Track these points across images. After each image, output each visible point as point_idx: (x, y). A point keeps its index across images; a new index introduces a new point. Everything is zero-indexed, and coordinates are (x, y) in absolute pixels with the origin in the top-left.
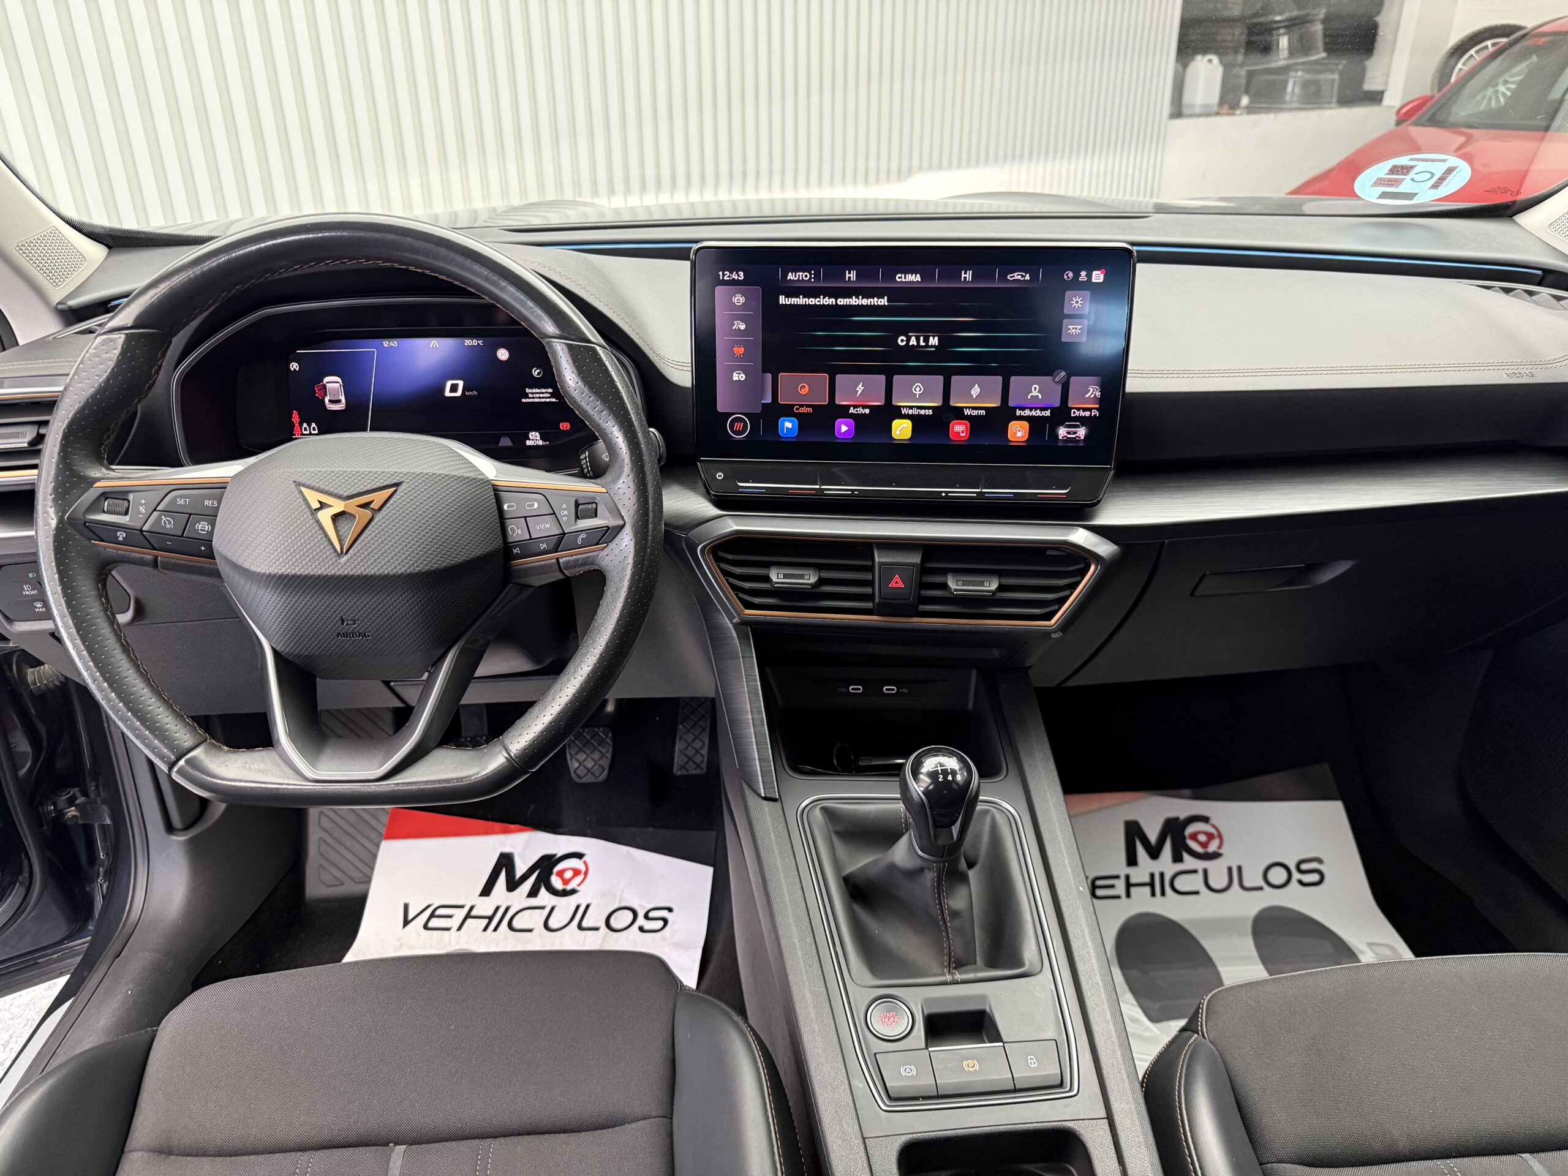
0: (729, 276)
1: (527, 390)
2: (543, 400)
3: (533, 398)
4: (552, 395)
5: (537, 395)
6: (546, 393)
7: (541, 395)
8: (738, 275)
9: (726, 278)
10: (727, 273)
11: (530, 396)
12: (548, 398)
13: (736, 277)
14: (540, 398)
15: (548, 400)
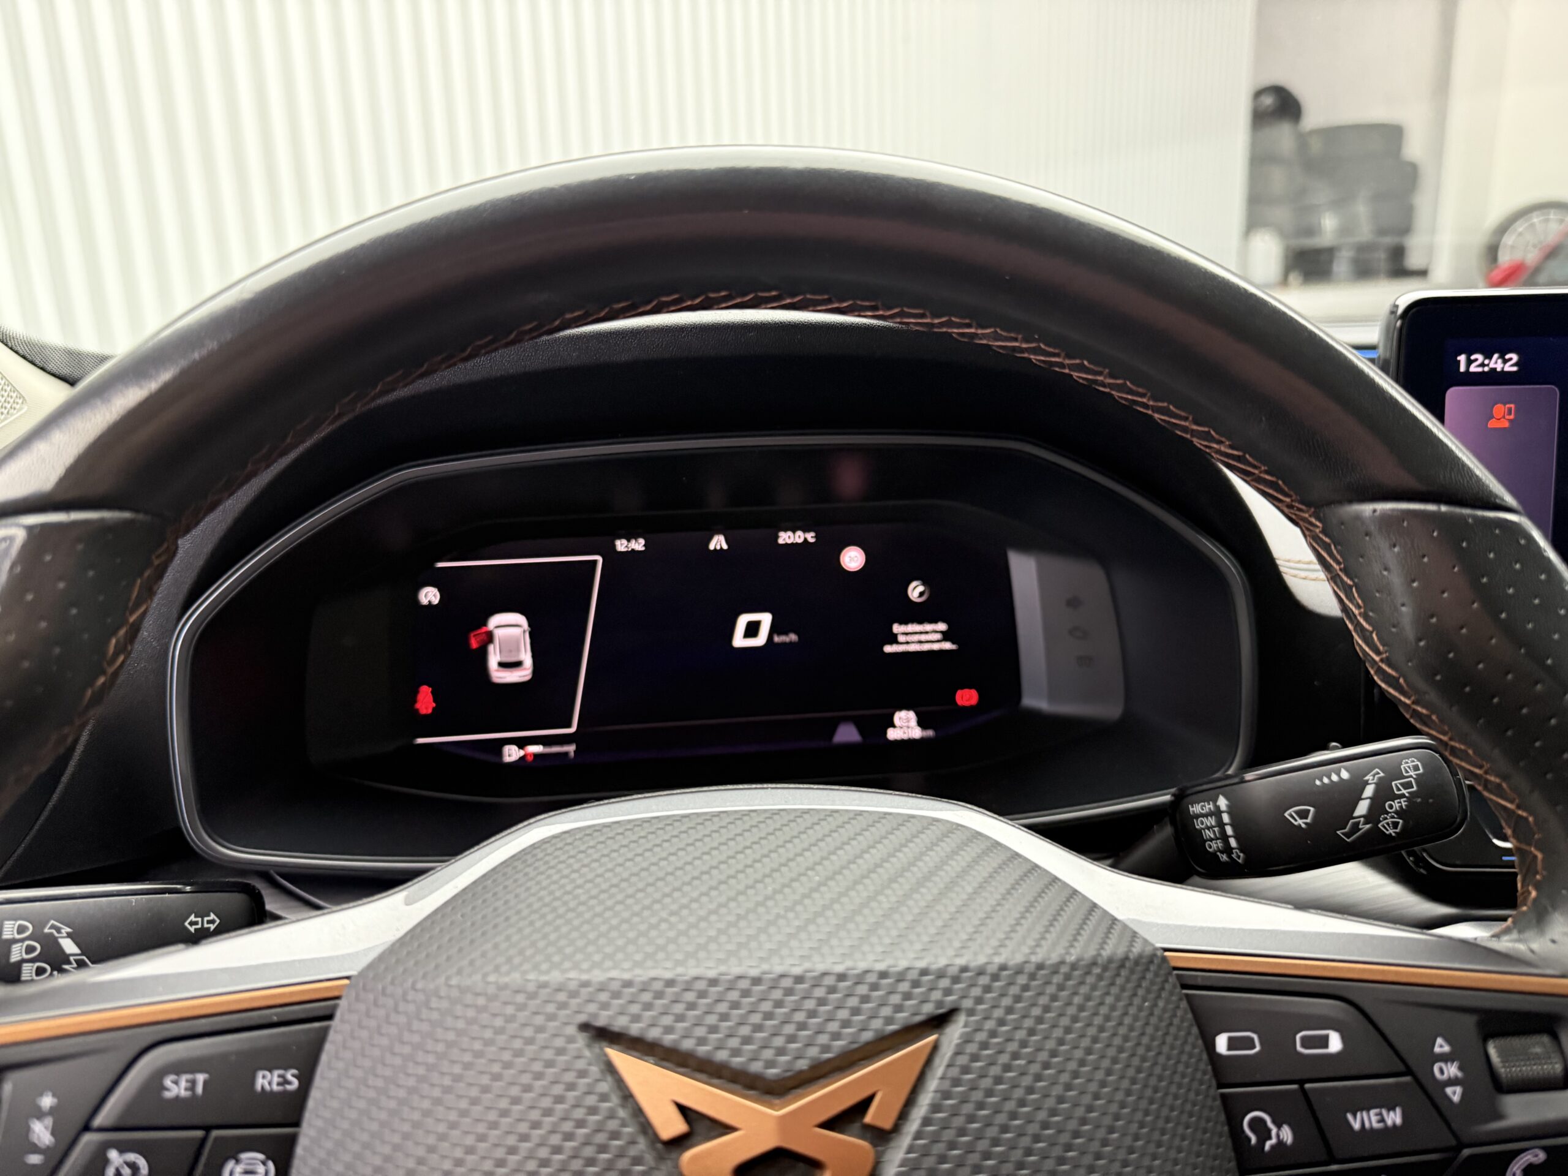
0: (1483, 365)
1: (897, 628)
2: (926, 647)
3: (907, 643)
4: (946, 636)
5: (916, 638)
6: (936, 632)
7: (923, 637)
8: (1505, 361)
9: (1473, 369)
10: (1479, 357)
11: (901, 638)
12: (938, 641)
13: (1499, 366)
14: (920, 642)
15: (936, 647)
